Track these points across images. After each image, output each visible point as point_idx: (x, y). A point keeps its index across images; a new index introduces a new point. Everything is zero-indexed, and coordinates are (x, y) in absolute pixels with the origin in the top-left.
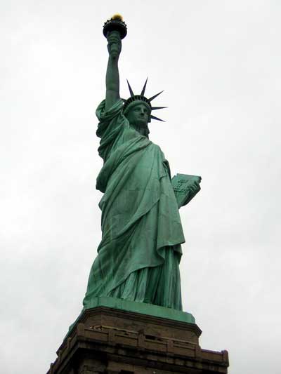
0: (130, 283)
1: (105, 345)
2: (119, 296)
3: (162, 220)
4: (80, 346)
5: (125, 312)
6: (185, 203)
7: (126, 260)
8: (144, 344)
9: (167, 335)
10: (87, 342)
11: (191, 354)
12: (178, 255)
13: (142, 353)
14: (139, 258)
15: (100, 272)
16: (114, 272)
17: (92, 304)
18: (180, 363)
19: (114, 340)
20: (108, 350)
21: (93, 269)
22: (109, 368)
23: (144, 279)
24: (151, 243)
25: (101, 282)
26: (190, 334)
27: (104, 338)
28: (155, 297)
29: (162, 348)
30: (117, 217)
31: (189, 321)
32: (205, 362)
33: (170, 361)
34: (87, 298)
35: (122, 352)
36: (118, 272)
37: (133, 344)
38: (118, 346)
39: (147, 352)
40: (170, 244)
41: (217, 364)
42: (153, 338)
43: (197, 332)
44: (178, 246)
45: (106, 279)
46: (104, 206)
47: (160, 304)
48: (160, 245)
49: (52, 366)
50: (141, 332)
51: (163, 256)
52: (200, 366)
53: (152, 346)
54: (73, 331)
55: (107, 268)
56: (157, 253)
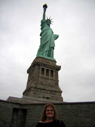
0: (45, 53)
1: (40, 63)
2: (43, 55)
3: (51, 42)
4: (35, 63)
5: (43, 58)
6: (56, 40)
7: (44, 49)
8: (46, 63)
9: (51, 62)
10: (36, 62)
11: (54, 66)
12: (54, 49)
13: (46, 65)
14: (47, 49)
15: (39, 51)
16: (42, 51)
17: (38, 56)
18: (52, 67)
19: (41, 62)
20: (40, 64)
21: (38, 50)
22: (40, 67)
23: (47, 52)
24: (49, 46)
25: (39, 52)
26: (55, 62)
27: (39, 62)
28: (49, 55)
29: (49, 64)
30: (43, 41)
31: (55, 60)
32: (57, 67)
33: (51, 67)
34: (37, 55)
35: (42, 65)
36: (43, 51)
37: (44, 63)
38: (42, 64)
39: (47, 65)
40: (52, 46)
41: (59, 68)
42: (48, 63)
43: (56, 62)
44: (54, 47)
45: (41, 52)
46: (41, 39)
47: (50, 57)
48: (50, 46)
49: (30, 66)
50: (46, 61)
51: (51, 48)
52: (56, 68)
53: (48, 64)
54: (34, 60)
55: (41, 50)
56: (50, 48)
